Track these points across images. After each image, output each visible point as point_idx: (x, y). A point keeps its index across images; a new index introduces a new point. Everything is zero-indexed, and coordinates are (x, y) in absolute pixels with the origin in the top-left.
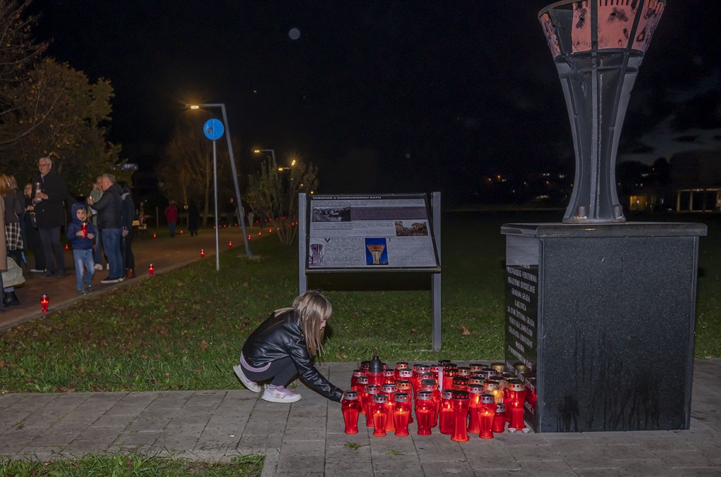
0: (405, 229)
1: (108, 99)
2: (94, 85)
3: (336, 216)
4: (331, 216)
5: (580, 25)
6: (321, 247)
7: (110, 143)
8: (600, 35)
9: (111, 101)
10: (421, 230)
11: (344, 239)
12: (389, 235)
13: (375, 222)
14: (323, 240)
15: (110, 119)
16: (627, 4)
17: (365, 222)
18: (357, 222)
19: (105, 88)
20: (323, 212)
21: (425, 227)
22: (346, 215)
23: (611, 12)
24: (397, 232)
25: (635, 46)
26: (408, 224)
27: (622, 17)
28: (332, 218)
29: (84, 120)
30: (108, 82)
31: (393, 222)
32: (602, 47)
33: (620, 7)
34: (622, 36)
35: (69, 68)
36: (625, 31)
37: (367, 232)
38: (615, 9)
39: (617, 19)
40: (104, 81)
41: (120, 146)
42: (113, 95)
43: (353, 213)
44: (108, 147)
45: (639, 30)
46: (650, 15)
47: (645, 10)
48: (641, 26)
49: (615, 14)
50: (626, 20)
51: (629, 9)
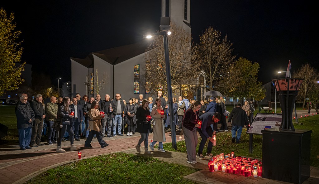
0: (278, 124)
2: (253, 65)
3: (262, 119)
4: (260, 119)
5: (276, 85)
6: (253, 127)
9: (259, 69)
11: (260, 126)
13: (271, 122)
14: (254, 125)
15: (257, 75)
17: (268, 121)
18: (266, 121)
19: (257, 65)
20: (259, 118)
22: (264, 119)
23: (281, 83)
24: (275, 125)
25: (290, 90)
27: (284, 84)
28: (260, 120)
29: (250, 75)
30: (257, 63)
31: (276, 122)
32: (281, 90)
33: (283, 82)
35: (246, 60)
36: (286, 87)
37: (267, 124)
41: (262, 83)
42: (259, 67)
43: (266, 119)
44: (258, 83)
45: (290, 87)
46: (293, 83)
47: (290, 82)
48: (290, 85)
49: (282, 83)
50: (285, 84)
51: (285, 82)
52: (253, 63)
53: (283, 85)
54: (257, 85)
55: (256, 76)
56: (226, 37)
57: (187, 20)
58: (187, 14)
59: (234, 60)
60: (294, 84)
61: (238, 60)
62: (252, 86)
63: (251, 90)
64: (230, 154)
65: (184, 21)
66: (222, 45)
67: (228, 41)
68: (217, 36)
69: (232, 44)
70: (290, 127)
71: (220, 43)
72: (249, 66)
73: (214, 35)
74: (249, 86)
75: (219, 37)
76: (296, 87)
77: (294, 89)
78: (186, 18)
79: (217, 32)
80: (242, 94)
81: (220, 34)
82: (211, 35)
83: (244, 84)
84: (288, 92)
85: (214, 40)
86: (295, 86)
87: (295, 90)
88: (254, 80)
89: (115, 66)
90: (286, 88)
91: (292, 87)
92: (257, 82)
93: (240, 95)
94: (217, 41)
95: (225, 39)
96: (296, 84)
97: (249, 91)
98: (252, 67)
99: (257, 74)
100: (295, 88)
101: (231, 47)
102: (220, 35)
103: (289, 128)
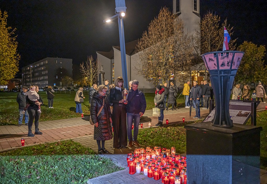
0: (241, 114)
1: (264, 51)
2: (259, 48)
6: (210, 117)
7: (265, 65)
8: (208, 66)
9: (265, 52)
10: (245, 115)
12: (233, 115)
14: (213, 115)
16: (212, 56)
19: (262, 48)
21: (248, 114)
24: (237, 115)
25: (221, 68)
26: (243, 112)
27: (212, 60)
31: (239, 111)
32: (210, 69)
33: (210, 57)
34: (214, 66)
35: (252, 43)
36: (215, 64)
38: (209, 58)
39: (211, 61)
40: (262, 46)
42: (265, 50)
44: (265, 67)
45: (220, 63)
46: (224, 58)
47: (220, 57)
48: (221, 62)
49: (210, 59)
50: (214, 61)
51: (213, 57)
52: (258, 46)
53: (212, 62)
54: (264, 68)
55: (262, 60)
56: (226, 21)
57: (197, 11)
58: (196, 5)
59: (234, 44)
60: (226, 60)
61: (242, 44)
62: (258, 69)
63: (256, 74)
64: (170, 150)
65: (193, 12)
66: (222, 29)
67: (228, 26)
68: (216, 21)
69: (232, 28)
70: (224, 122)
71: (219, 28)
72: (253, 49)
73: (214, 20)
74: (255, 70)
75: (218, 22)
76: (230, 64)
77: (226, 68)
78: (195, 9)
79: (216, 17)
80: (246, 78)
81: (219, 18)
82: (210, 21)
83: (249, 68)
84: (219, 72)
85: (214, 25)
86: (228, 63)
87: (229, 68)
88: (261, 63)
89: (131, 56)
90: (215, 66)
91: (223, 65)
92: (263, 65)
93: (245, 79)
94: (216, 26)
95: (224, 24)
96: (228, 60)
97: (254, 74)
98: (257, 50)
99: (262, 57)
100: (228, 66)
101: (232, 31)
102: (220, 20)
103: (222, 124)
